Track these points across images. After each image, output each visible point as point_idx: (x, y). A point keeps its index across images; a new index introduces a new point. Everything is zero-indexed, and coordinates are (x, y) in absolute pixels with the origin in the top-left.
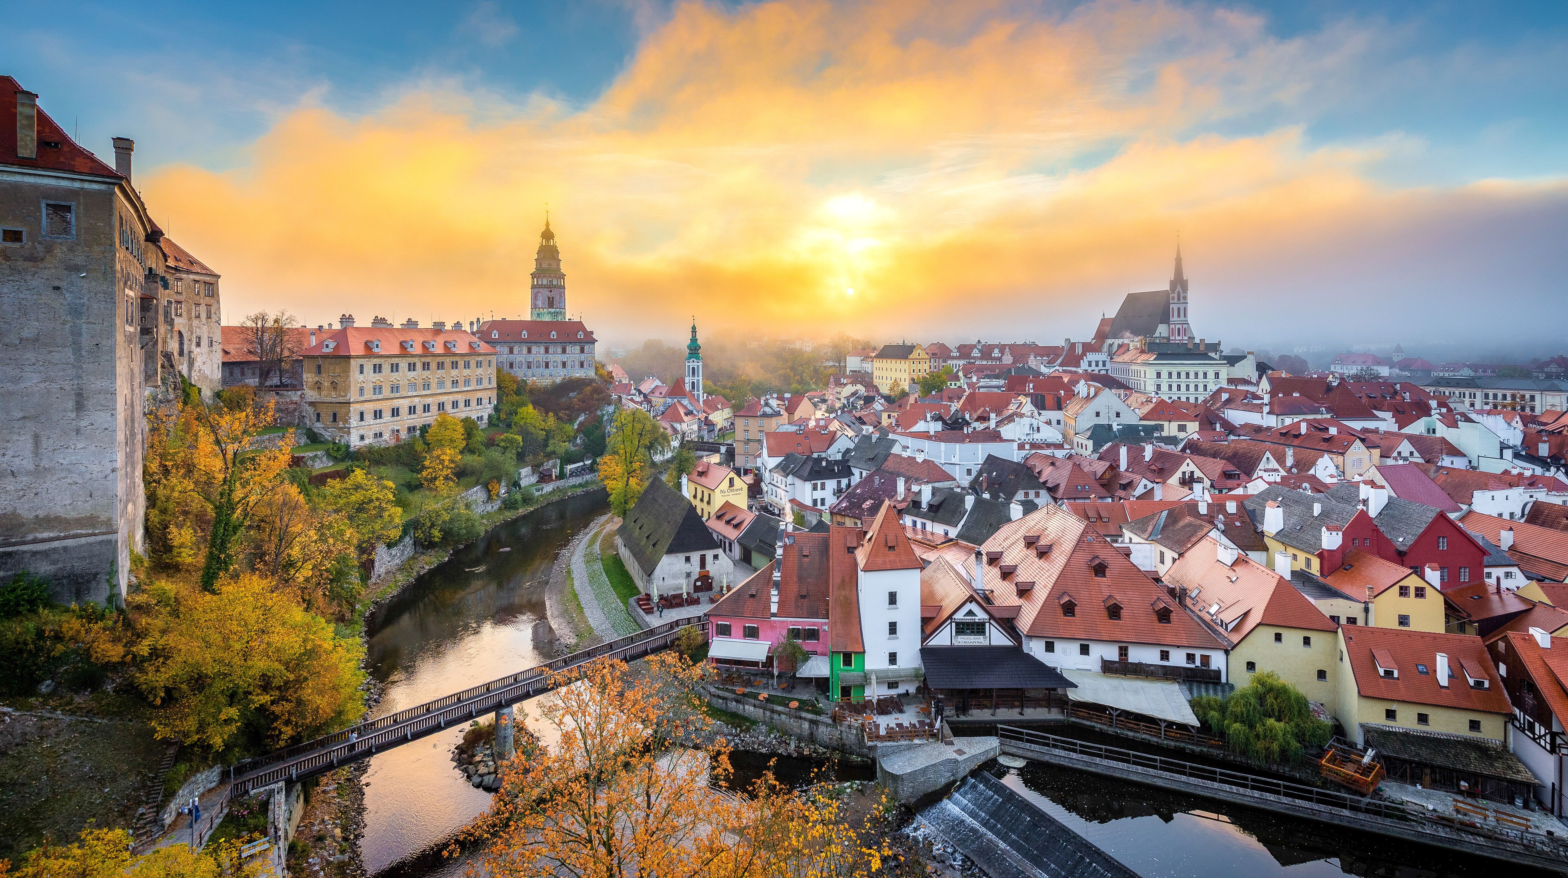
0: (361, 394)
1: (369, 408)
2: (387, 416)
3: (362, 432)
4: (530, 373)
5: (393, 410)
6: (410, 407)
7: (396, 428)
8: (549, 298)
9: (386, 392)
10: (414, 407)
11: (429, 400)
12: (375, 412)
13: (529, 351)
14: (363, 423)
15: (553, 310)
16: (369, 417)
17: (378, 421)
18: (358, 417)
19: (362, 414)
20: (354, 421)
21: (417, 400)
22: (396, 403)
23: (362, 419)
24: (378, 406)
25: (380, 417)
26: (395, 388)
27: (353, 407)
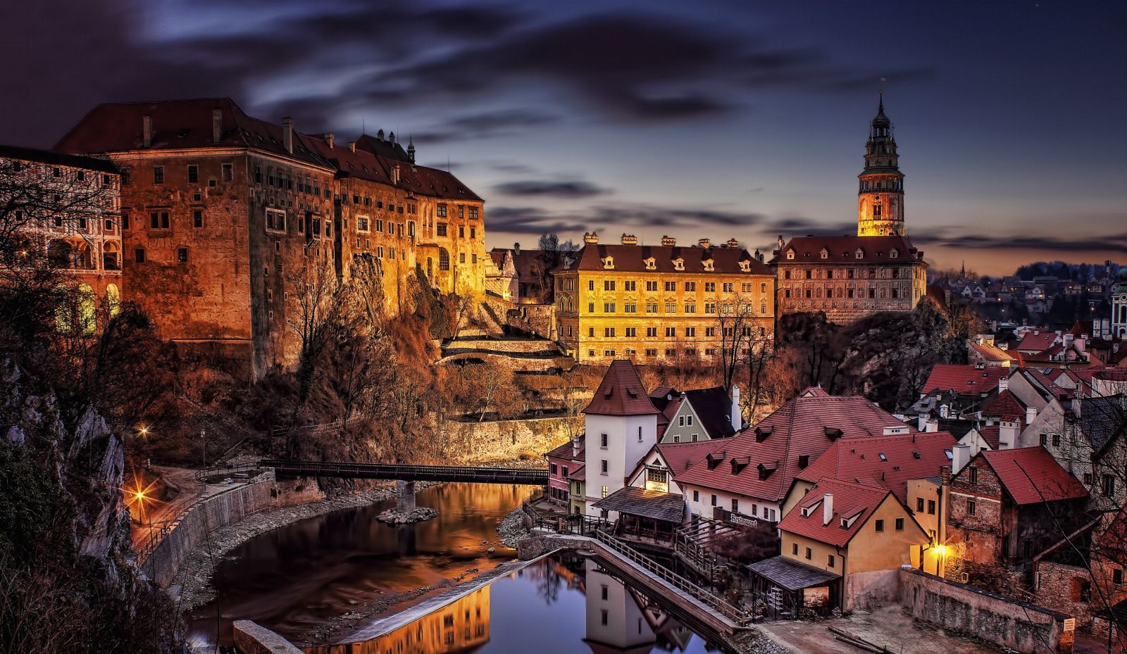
0: (591, 310)
1: (600, 324)
2: (620, 336)
3: (591, 348)
4: (830, 303)
5: (628, 329)
6: (649, 329)
7: (631, 348)
8: (875, 207)
9: (620, 310)
10: (654, 329)
11: (673, 324)
12: (607, 329)
13: (830, 276)
14: (593, 339)
15: (879, 223)
16: (599, 335)
17: (609, 339)
18: (588, 333)
19: (591, 330)
20: (583, 336)
21: (657, 322)
22: (632, 323)
23: (592, 335)
24: (610, 323)
25: (613, 336)
26: (631, 308)
27: (582, 322)
